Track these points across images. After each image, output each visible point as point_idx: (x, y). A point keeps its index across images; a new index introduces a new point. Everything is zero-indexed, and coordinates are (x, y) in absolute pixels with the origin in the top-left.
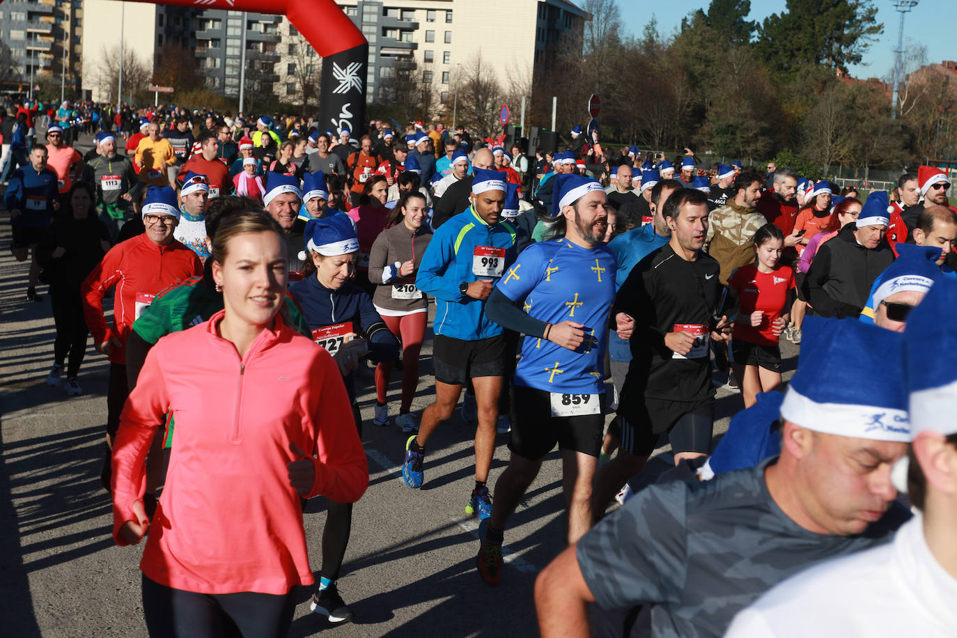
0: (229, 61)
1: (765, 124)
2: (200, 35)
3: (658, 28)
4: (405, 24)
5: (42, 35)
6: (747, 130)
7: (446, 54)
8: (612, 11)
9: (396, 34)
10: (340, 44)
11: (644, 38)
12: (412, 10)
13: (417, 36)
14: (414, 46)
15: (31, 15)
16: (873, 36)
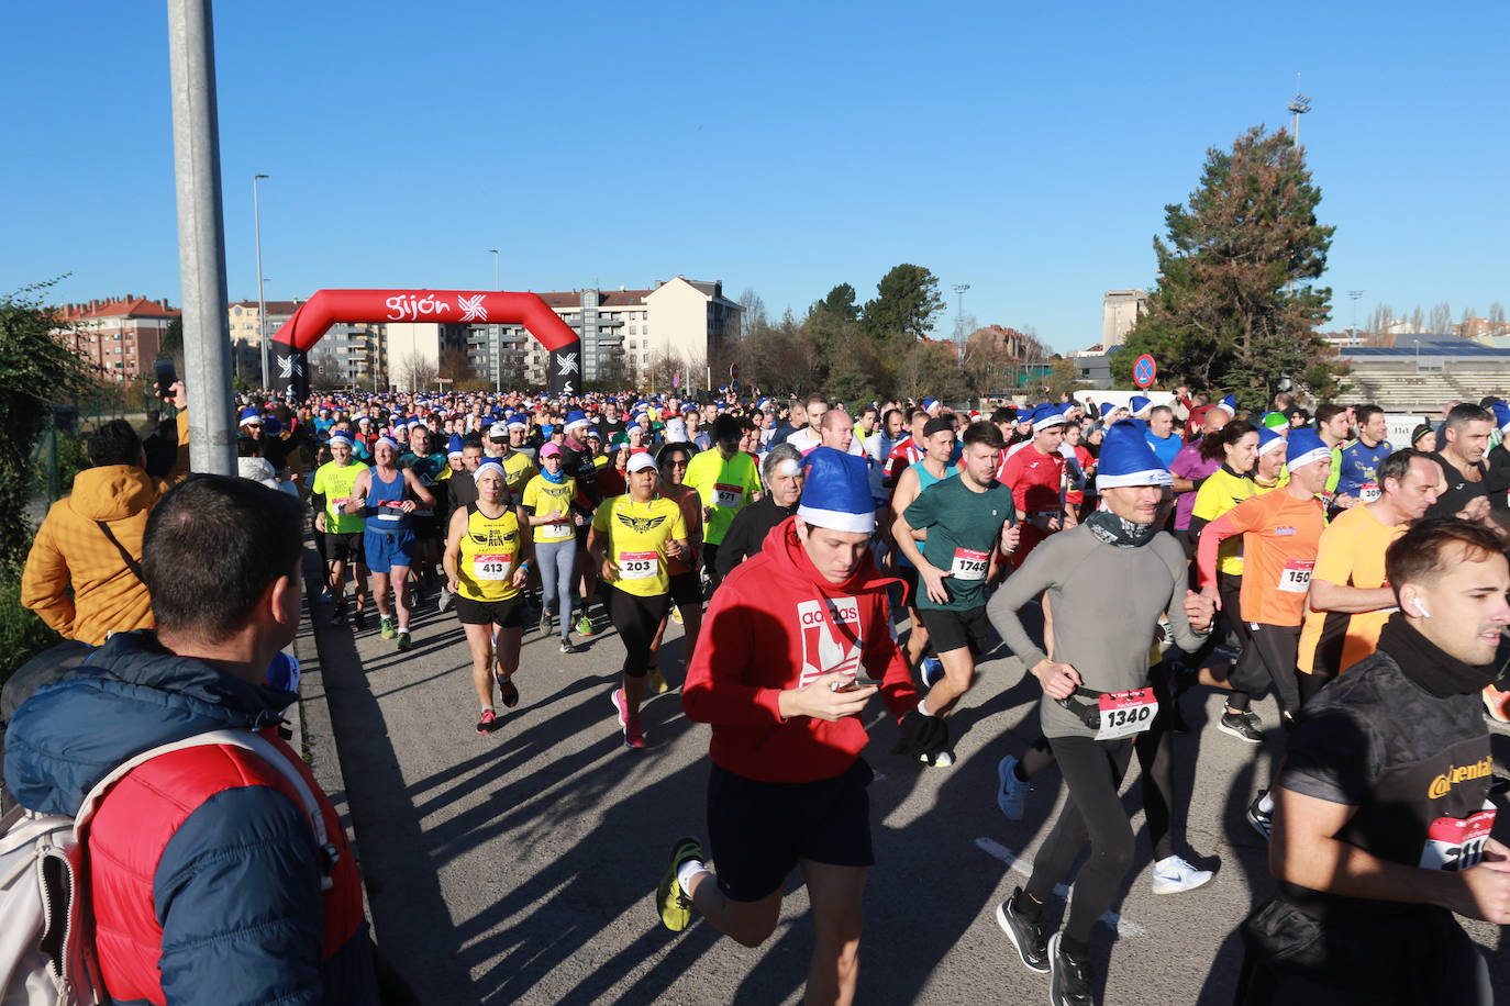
0: (492, 358)
1: (868, 376)
2: (470, 341)
3: (792, 314)
4: (614, 323)
5: (359, 349)
6: (858, 381)
7: (645, 342)
8: (758, 304)
9: (607, 331)
10: (561, 341)
11: (783, 322)
12: (619, 313)
13: (623, 331)
14: (623, 338)
16: (942, 311)
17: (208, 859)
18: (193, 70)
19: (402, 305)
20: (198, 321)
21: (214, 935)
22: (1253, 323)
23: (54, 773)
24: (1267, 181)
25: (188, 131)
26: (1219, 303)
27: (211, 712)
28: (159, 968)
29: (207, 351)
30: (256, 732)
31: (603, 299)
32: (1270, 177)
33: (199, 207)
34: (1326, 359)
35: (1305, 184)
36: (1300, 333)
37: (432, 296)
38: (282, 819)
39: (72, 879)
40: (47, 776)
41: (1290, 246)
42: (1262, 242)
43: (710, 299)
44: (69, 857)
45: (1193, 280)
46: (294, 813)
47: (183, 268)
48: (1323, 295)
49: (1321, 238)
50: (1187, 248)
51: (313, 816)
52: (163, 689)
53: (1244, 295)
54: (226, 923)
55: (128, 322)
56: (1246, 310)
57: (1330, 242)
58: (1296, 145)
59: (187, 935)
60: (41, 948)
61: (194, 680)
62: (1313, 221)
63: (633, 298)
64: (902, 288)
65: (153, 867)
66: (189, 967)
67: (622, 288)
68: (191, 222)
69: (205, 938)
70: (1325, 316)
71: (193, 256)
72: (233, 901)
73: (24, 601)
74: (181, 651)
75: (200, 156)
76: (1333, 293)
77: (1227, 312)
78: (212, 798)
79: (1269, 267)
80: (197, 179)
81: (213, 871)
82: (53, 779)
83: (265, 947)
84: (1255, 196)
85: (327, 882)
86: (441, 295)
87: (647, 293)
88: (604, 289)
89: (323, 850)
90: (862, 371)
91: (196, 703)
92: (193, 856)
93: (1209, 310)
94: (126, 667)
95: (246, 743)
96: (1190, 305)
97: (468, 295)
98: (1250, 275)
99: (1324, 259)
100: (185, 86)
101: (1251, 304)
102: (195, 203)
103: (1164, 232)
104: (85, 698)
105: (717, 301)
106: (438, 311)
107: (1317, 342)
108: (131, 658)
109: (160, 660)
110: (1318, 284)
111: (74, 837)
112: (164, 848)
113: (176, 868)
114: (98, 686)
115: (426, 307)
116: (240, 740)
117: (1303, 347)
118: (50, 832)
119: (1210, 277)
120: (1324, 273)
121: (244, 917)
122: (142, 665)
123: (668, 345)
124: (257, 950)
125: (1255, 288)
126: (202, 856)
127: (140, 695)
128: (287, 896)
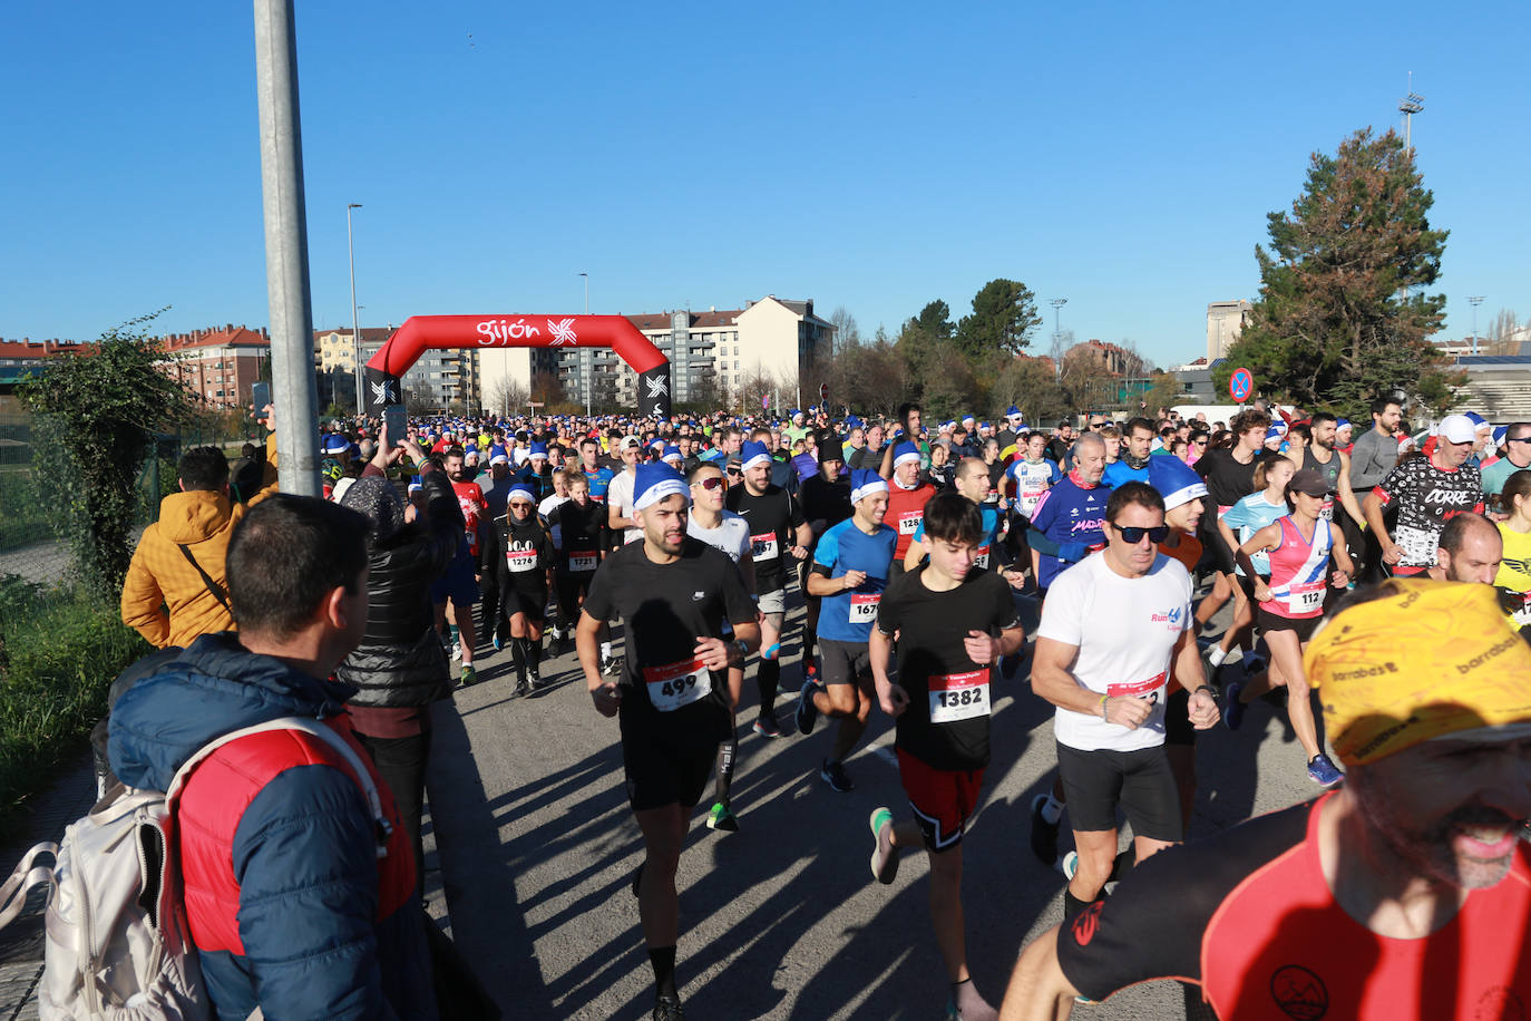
0: (583, 381)
1: (963, 394)
2: (561, 365)
3: (885, 332)
4: (705, 344)
5: (452, 374)
6: (953, 399)
7: (736, 362)
8: (850, 323)
9: (700, 352)
10: (651, 364)
11: (875, 340)
12: (710, 334)
13: (714, 352)
14: (714, 359)
15: (444, 361)
16: (1035, 326)
17: (278, 826)
18: (279, 118)
19: (492, 330)
20: (285, 353)
21: (283, 891)
22: (1361, 332)
23: (150, 753)
24: (1375, 185)
25: (275, 175)
26: (1325, 313)
27: (281, 702)
28: (238, 920)
29: (293, 382)
30: (320, 720)
31: (693, 320)
32: (1378, 181)
33: (286, 246)
34: (1440, 368)
35: (1415, 187)
36: (1412, 342)
37: (522, 321)
38: (342, 796)
39: (164, 841)
40: (144, 755)
41: (1400, 252)
42: (1370, 249)
43: (801, 318)
44: (162, 825)
45: (1297, 290)
46: (351, 789)
47: (272, 304)
48: (1437, 303)
49: (1434, 243)
50: (1290, 256)
51: (369, 793)
52: (241, 682)
53: (1352, 304)
54: (293, 881)
55: (228, 351)
56: (1354, 320)
57: (1444, 247)
58: (1404, 148)
59: (260, 891)
60: (139, 902)
61: (268, 674)
62: (1425, 225)
63: (724, 318)
64: (997, 304)
65: (232, 831)
66: (260, 919)
67: (713, 309)
68: (278, 260)
69: (276, 894)
70: (1439, 325)
71: (280, 292)
72: (299, 861)
73: (125, 617)
74: (257, 649)
75: (287, 198)
76: (1448, 300)
77: (1334, 322)
78: (281, 774)
79: (1378, 274)
80: (284, 219)
81: (281, 836)
82: (148, 758)
83: (325, 902)
84: (1362, 202)
85: (382, 851)
86: (531, 319)
87: (737, 314)
88: (694, 311)
89: (378, 823)
90: (957, 389)
91: (269, 694)
92: (264, 824)
93: (1314, 320)
94: (210, 662)
95: (311, 728)
96: (1294, 315)
97: (557, 319)
98: (1358, 283)
99: (1438, 265)
100: (272, 133)
101: (1359, 313)
102: (282, 242)
103: (1266, 240)
104: (175, 690)
105: (810, 320)
106: (528, 335)
107: (1431, 351)
108: (213, 654)
109: (237, 657)
110: (1430, 291)
111: (166, 810)
112: (241, 816)
113: (252, 834)
114: (186, 679)
115: (516, 331)
116: (306, 726)
117: (1415, 357)
118: (146, 805)
119: (1315, 287)
120: (1437, 280)
121: (308, 876)
122: (221, 661)
123: (760, 364)
124: (319, 905)
125: (1363, 297)
126: (273, 823)
127: (221, 686)
128: (344, 859)
